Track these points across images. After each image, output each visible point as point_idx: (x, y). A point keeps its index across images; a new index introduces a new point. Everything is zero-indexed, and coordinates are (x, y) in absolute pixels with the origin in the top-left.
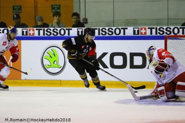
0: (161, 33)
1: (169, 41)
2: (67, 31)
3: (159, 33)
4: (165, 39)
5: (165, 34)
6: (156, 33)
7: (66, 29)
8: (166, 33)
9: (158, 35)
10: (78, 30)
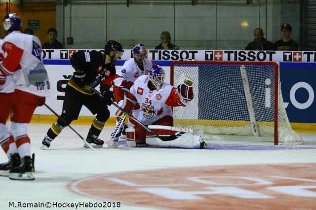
0: (166, 57)
1: (176, 68)
2: (47, 54)
3: (163, 58)
4: (172, 65)
5: (171, 60)
6: (160, 58)
7: (47, 51)
8: (172, 58)
9: (162, 60)
10: (62, 52)
